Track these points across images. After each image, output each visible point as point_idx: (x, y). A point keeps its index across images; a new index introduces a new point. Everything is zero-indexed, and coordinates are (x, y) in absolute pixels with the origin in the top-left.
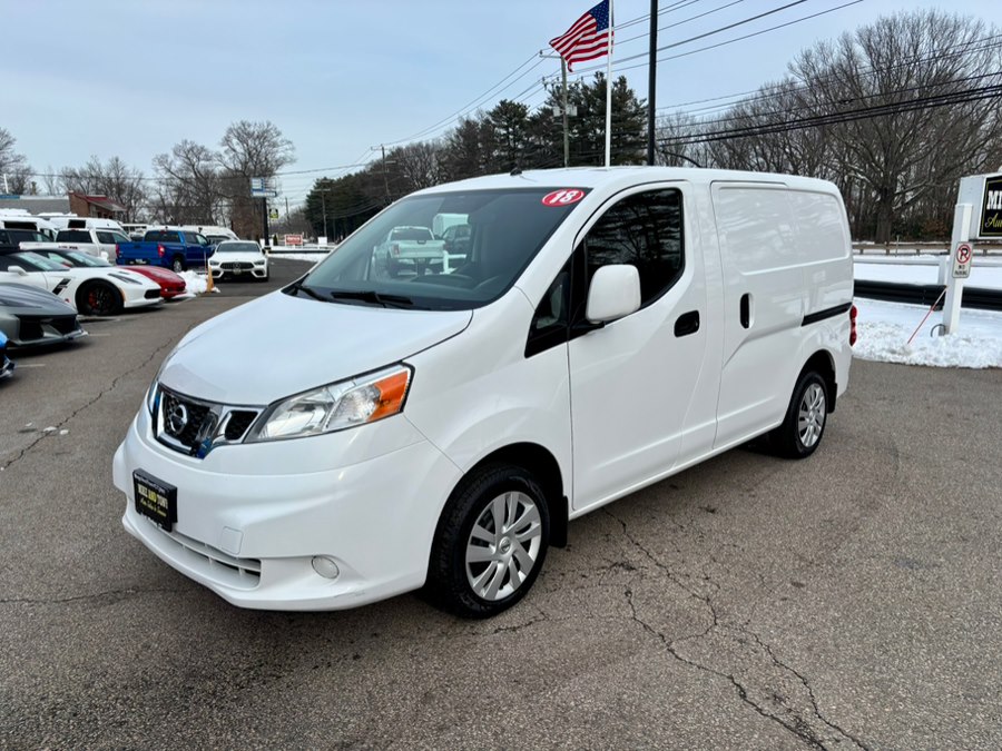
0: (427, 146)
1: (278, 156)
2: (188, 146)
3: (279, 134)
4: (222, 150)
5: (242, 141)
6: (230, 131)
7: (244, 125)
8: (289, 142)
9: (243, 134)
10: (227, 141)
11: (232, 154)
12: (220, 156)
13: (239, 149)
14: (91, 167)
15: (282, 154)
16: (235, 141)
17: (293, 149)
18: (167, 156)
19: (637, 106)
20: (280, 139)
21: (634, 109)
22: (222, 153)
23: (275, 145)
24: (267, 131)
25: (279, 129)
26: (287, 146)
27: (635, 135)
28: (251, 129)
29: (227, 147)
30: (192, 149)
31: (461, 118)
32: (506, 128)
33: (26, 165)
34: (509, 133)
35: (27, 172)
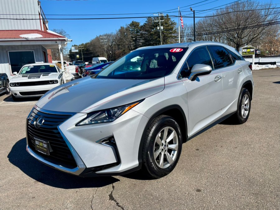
3: (65, 33)
8: (68, 35)
19: (172, 22)
20: (65, 34)
21: (171, 23)
25: (65, 31)
26: (68, 36)
27: (171, 30)
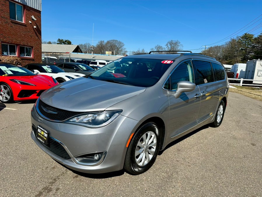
0: (220, 46)
1: (178, 49)
2: (158, 46)
4: (165, 47)
5: (171, 45)
6: (168, 42)
7: (172, 41)
9: (171, 43)
10: (167, 45)
11: (168, 48)
12: (165, 48)
13: (169, 47)
14: (138, 51)
15: (180, 48)
16: (169, 45)
17: (182, 47)
18: (153, 48)
22: (166, 48)
23: (178, 46)
24: (177, 42)
28: (173, 42)
29: (167, 46)
30: (159, 47)
31: (232, 38)
32: (246, 41)
33: (126, 50)
34: (246, 43)
35: (126, 52)
